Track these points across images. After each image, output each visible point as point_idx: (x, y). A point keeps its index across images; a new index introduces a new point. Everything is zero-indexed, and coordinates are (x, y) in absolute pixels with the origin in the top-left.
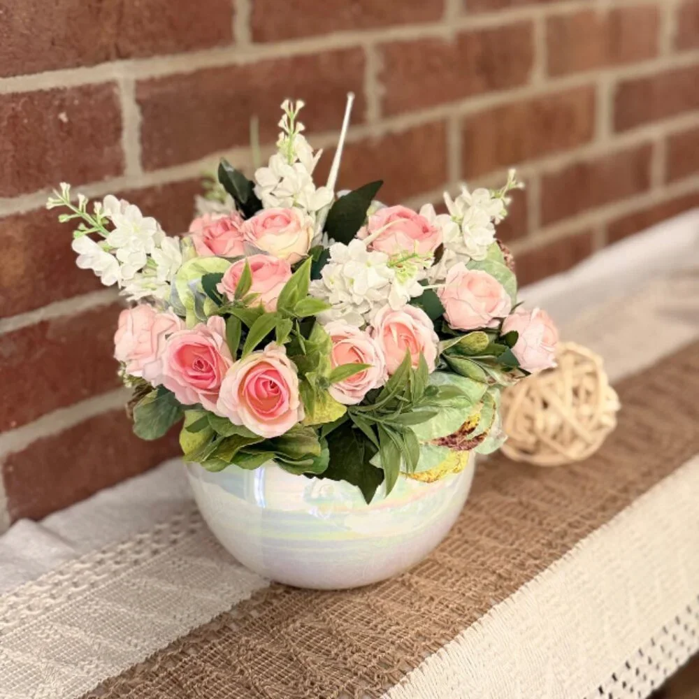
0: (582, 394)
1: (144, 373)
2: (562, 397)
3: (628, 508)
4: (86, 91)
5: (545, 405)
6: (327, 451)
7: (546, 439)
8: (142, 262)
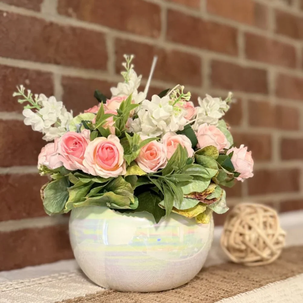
0: (268, 225)
1: (49, 163)
2: (258, 225)
3: (294, 277)
4: (39, 73)
5: (250, 228)
6: (137, 202)
7: (251, 245)
8: (54, 120)
